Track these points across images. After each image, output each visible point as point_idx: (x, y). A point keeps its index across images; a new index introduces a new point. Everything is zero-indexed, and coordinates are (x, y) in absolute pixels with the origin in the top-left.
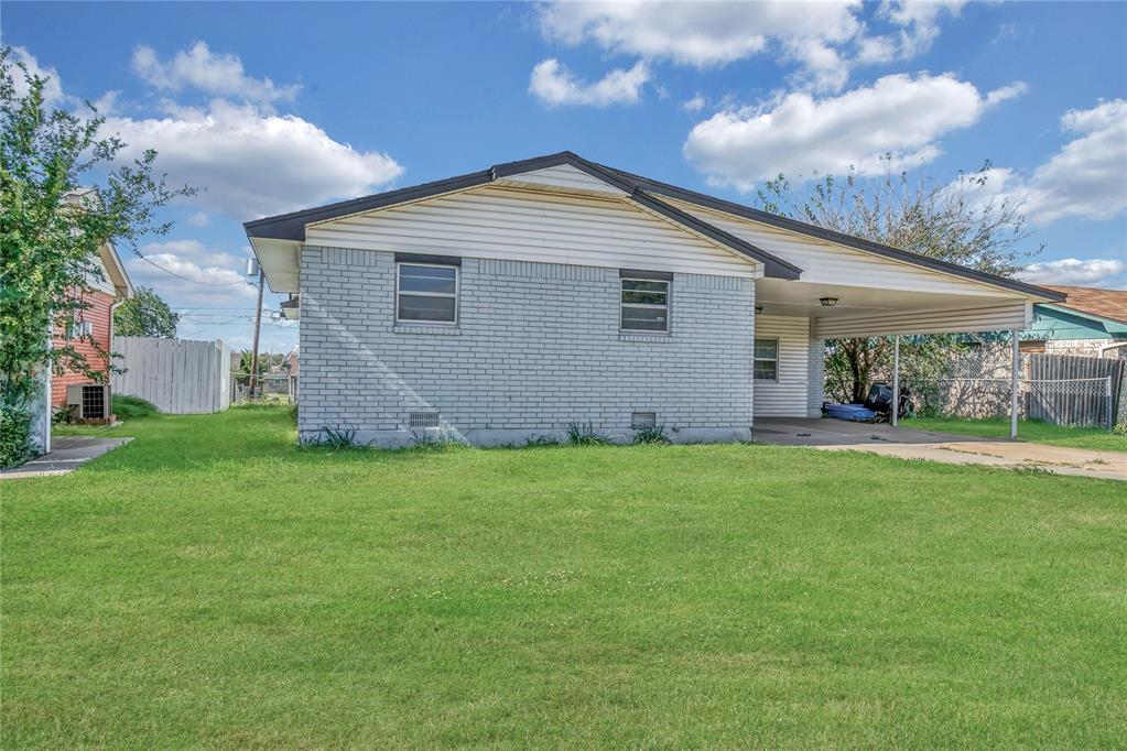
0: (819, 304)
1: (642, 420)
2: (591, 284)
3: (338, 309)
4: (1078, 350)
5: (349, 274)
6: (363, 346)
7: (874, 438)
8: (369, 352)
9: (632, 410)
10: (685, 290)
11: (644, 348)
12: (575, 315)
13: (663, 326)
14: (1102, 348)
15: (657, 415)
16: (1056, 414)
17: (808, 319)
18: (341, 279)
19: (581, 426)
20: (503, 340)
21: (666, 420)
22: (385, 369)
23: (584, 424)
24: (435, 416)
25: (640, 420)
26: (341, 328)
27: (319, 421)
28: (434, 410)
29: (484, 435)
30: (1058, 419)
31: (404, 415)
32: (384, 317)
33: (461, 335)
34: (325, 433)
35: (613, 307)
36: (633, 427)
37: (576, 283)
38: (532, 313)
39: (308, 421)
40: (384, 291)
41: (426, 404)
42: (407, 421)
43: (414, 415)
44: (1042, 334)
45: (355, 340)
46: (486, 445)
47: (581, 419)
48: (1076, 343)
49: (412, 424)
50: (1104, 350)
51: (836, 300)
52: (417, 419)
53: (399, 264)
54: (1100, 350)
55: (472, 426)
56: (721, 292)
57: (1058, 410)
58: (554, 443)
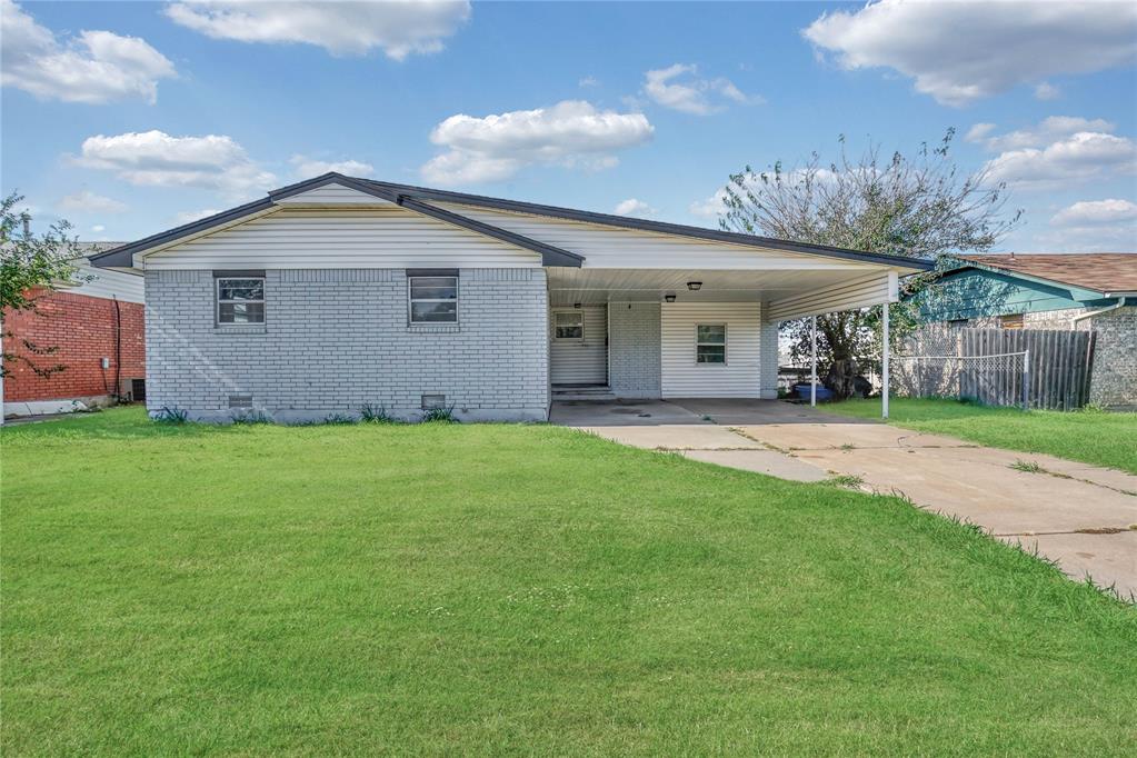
0: (687, 288)
1: (434, 402)
2: (379, 284)
3: (171, 317)
4: (1052, 322)
5: (179, 290)
6: (191, 345)
7: (708, 419)
8: (195, 349)
9: (422, 393)
10: (472, 283)
11: (432, 338)
12: (365, 312)
13: (453, 318)
14: (1075, 318)
15: (447, 397)
16: (998, 393)
17: (759, 304)
18: (173, 294)
19: (373, 407)
20: (303, 335)
21: (455, 400)
22: (208, 363)
23: (377, 405)
24: (250, 399)
25: (430, 402)
26: (175, 331)
27: (160, 403)
28: (249, 394)
29: (289, 415)
30: (1001, 399)
31: (224, 398)
32: (206, 322)
33: (266, 332)
34: (166, 412)
35: (400, 303)
36: (423, 408)
37: (365, 284)
38: (327, 312)
39: (154, 403)
40: (205, 301)
41: (242, 389)
42: (227, 403)
43: (231, 398)
44: (1020, 307)
45: (186, 340)
46: (291, 423)
47: (373, 401)
48: (1050, 315)
49: (231, 405)
50: (1077, 321)
51: (700, 283)
52: (234, 401)
53: (218, 280)
54: (1072, 321)
55: (279, 407)
56: (508, 283)
57: (1000, 388)
58: (350, 422)
